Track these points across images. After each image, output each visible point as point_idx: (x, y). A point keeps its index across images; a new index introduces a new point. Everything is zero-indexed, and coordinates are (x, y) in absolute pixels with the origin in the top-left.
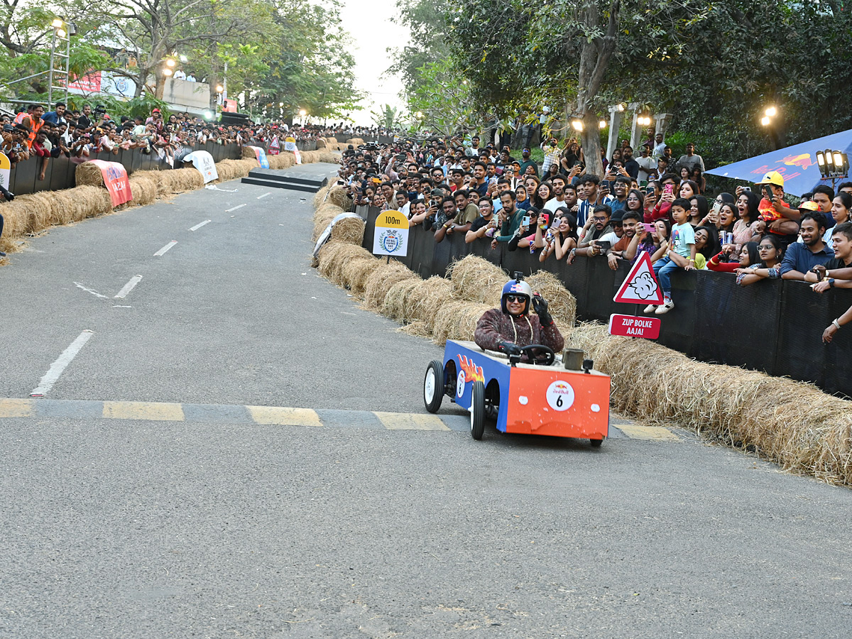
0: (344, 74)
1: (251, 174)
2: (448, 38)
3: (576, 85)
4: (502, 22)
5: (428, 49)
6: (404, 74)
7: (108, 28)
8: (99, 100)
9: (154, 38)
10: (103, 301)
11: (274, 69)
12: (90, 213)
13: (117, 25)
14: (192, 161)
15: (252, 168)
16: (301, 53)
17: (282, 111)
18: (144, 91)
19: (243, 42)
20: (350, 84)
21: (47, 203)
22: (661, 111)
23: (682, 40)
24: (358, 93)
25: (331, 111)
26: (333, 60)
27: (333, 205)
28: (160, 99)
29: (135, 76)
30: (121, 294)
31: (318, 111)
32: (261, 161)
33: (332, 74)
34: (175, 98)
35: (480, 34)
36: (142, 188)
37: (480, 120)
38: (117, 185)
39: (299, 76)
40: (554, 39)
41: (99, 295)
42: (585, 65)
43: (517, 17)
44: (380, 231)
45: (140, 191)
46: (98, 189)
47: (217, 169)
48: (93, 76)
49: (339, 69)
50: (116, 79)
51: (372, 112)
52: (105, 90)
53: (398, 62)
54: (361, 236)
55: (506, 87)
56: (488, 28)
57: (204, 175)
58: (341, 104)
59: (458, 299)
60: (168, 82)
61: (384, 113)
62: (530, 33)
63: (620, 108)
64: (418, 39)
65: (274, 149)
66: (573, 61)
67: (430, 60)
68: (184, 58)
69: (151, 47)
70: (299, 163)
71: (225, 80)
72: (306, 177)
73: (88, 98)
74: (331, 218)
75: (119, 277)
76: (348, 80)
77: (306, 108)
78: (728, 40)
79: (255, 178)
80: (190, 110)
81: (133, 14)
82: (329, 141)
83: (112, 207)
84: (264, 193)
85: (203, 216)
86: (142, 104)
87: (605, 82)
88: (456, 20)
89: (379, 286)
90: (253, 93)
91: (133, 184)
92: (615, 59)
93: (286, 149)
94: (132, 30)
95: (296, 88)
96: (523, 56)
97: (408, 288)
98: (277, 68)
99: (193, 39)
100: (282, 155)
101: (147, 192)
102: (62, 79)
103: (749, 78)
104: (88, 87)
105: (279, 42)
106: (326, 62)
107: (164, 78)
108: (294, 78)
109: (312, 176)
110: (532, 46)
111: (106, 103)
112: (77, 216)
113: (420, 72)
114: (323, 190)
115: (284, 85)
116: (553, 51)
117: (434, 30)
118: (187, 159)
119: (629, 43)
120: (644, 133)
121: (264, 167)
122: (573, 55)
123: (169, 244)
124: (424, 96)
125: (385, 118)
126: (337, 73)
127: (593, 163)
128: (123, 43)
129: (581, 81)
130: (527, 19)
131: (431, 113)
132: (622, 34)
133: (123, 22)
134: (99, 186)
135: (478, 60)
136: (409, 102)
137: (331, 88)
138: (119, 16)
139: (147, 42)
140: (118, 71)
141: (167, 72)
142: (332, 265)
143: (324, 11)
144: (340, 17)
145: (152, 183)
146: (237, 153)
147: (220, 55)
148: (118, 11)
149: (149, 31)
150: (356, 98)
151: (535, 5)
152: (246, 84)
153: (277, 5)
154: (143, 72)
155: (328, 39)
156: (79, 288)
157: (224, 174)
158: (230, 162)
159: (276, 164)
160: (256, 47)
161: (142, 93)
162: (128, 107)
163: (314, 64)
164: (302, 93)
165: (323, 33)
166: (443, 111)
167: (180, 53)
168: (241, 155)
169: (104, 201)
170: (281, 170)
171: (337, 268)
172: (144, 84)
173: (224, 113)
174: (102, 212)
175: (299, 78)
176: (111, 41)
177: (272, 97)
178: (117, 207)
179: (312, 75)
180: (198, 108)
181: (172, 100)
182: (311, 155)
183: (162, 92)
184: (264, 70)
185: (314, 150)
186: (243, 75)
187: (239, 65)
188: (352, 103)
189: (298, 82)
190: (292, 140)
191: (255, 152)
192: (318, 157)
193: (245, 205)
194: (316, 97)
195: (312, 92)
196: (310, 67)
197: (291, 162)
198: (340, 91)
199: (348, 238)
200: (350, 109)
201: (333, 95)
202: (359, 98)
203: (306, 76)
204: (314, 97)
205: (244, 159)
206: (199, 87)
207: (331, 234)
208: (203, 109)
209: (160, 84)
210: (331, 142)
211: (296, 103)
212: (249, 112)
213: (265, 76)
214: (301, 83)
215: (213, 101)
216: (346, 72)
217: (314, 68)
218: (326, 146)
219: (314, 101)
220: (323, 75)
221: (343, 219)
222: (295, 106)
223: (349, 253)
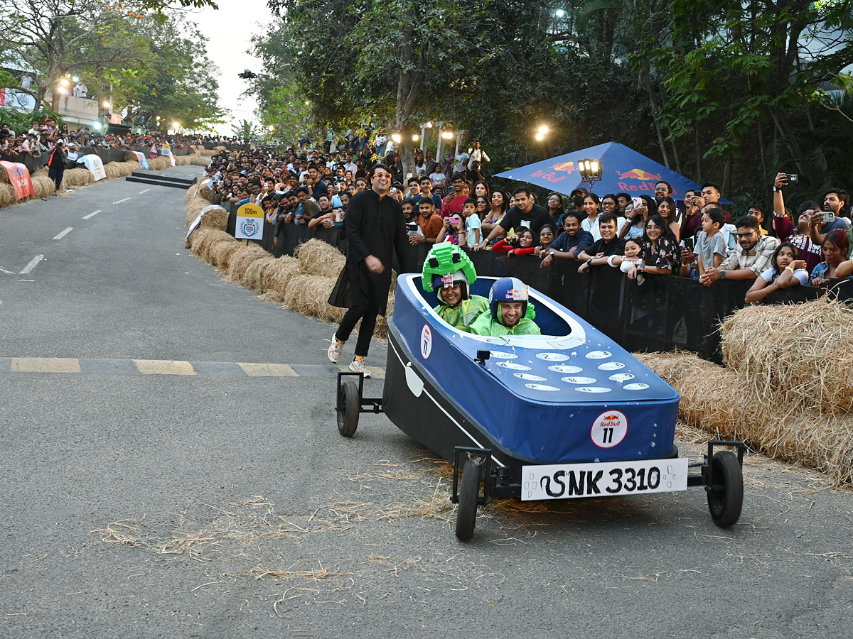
0: (209, 94)
1: (134, 174)
2: (293, 67)
3: (395, 106)
4: (336, 56)
5: (278, 76)
6: (258, 96)
7: (11, 53)
8: (3, 112)
9: (50, 62)
10: (11, 277)
11: (152, 90)
13: (18, 50)
14: (84, 163)
15: (134, 169)
16: (174, 77)
17: (159, 124)
18: (42, 105)
19: (126, 67)
20: (214, 103)
22: (461, 128)
23: (476, 74)
24: (221, 110)
25: (199, 124)
26: (200, 84)
27: (202, 199)
28: (56, 112)
29: (35, 93)
30: (25, 271)
31: (189, 124)
32: (142, 162)
33: (200, 95)
34: (69, 111)
35: (319, 65)
36: (42, 184)
37: (320, 133)
38: (21, 182)
40: (377, 71)
41: (6, 272)
42: (402, 91)
43: (348, 52)
44: (240, 220)
45: (40, 187)
46: (4, 185)
47: (105, 169)
49: (204, 91)
50: (18, 95)
51: (232, 125)
52: (9, 104)
53: (253, 86)
54: (225, 222)
55: (339, 107)
56: (325, 60)
57: (94, 174)
58: (207, 119)
59: (304, 273)
60: (62, 99)
61: (242, 126)
62: (358, 65)
63: (429, 125)
64: (269, 68)
65: (153, 153)
66: (393, 88)
67: (279, 84)
68: (76, 79)
69: (48, 69)
70: (174, 165)
71: (111, 98)
72: (180, 176)
74: (201, 209)
75: (24, 257)
76: (213, 100)
77: (179, 122)
78: (511, 74)
79: (137, 177)
80: (82, 122)
81: (32, 41)
82: (198, 148)
83: (17, 200)
84: (145, 189)
85: (95, 208)
86: (41, 116)
87: (417, 104)
88: (299, 53)
89: (240, 263)
90: (135, 109)
91: (35, 181)
92: (425, 87)
93: (162, 154)
94: (31, 55)
95: (170, 105)
96: (353, 83)
97: (264, 265)
98: (154, 89)
99: (84, 64)
100: (159, 159)
101: (47, 187)
103: (527, 104)
105: (155, 68)
106: (195, 85)
107: (59, 96)
108: (169, 97)
109: (185, 176)
110: (360, 75)
111: (9, 114)
113: (271, 94)
114: (194, 187)
115: (160, 103)
116: (377, 80)
117: (281, 62)
118: (80, 161)
119: (436, 75)
120: (447, 146)
121: (144, 168)
122: (392, 83)
123: (67, 230)
124: (275, 113)
125: (244, 130)
126: (204, 94)
127: (408, 168)
128: (23, 65)
129: (399, 104)
130: (357, 53)
131: (280, 127)
132: (430, 67)
133: (23, 48)
134: (5, 182)
135: (317, 86)
136: (262, 117)
137: (199, 106)
138: (21, 43)
139: (44, 65)
140: (19, 89)
141: (62, 91)
142: (202, 247)
143: (192, 44)
144: (206, 48)
146: (123, 158)
147: (106, 77)
148: (19, 39)
149: (46, 56)
150: (220, 114)
151: (362, 43)
152: (129, 101)
153: (153, 38)
154: (41, 89)
155: (196, 67)
157: (111, 174)
158: (116, 163)
159: (155, 165)
160: (137, 72)
161: (41, 107)
162: (29, 118)
163: (184, 86)
164: (176, 109)
165: (192, 62)
166: (290, 125)
167: (72, 75)
168: (126, 158)
169: (9, 195)
170: (158, 171)
171: (206, 249)
172: (42, 99)
173: (110, 125)
174: (8, 203)
175: (172, 97)
176: (13, 64)
177: (151, 112)
178: (21, 199)
179: (183, 95)
180: (89, 119)
181: (66, 113)
182: (183, 159)
183: (58, 107)
184: (143, 90)
185: (185, 155)
186: (126, 94)
187: (123, 86)
188: (216, 118)
189: (171, 100)
190: (168, 147)
191: (137, 156)
192: (189, 161)
193: (129, 198)
194: (187, 113)
195: (184, 108)
196: (182, 89)
197: (166, 164)
198: (206, 109)
199: (214, 225)
200: (215, 123)
201: (201, 111)
202: (222, 114)
203: (178, 95)
204: (185, 112)
205: (128, 162)
206: (89, 103)
207: (200, 222)
208: (93, 120)
209: (56, 100)
210: (200, 149)
211: (170, 117)
212: (131, 124)
213: (144, 95)
214: (174, 101)
215: (100, 115)
216: (211, 93)
217: (185, 90)
218: (195, 152)
219: (185, 116)
220: (192, 95)
221: (210, 210)
222: (169, 119)
223: (216, 236)
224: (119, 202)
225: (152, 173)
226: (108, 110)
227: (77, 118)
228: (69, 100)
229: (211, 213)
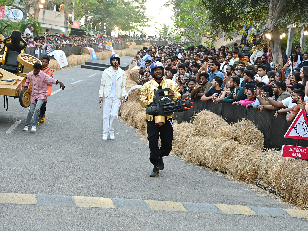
0: (140, 6)
1: (86, 63)
3: (268, 13)
11: (100, 4)
14: (53, 56)
15: (87, 59)
17: (105, 28)
18: (28, 16)
20: (143, 13)
24: (147, 18)
25: (132, 27)
27: (131, 81)
28: (36, 20)
29: (23, 8)
31: (125, 27)
32: (92, 55)
33: (134, 6)
34: (45, 20)
39: (115, 8)
47: (68, 60)
48: (0, 8)
51: (156, 28)
52: (7, 16)
57: (60, 63)
58: (139, 24)
60: (41, 11)
61: (163, 28)
65: (100, 49)
71: (73, 10)
74: (129, 88)
76: (142, 10)
77: (119, 26)
79: (89, 65)
80: (54, 27)
82: (131, 44)
84: (93, 73)
86: (26, 23)
90: (89, 18)
93: (107, 49)
95: (113, 15)
98: (102, 4)
100: (104, 53)
107: (39, 9)
108: (112, 9)
113: (181, 6)
115: (106, 13)
118: (51, 54)
121: (94, 59)
125: (163, 31)
126: (136, 6)
129: (271, 11)
131: (188, 29)
136: (176, 22)
137: (133, 15)
140: (14, 6)
141: (41, 6)
142: (128, 115)
146: (79, 51)
150: (147, 20)
152: (85, 13)
154: (28, 6)
157: (71, 63)
158: (76, 56)
159: (101, 57)
161: (27, 18)
162: (18, 25)
164: (116, 18)
166: (194, 28)
168: (81, 52)
170: (103, 61)
171: (131, 116)
172: (28, 12)
173: (72, 29)
175: (115, 9)
177: (100, 20)
179: (122, 7)
180: (58, 26)
181: (43, 21)
182: (121, 52)
183: (38, 17)
184: (95, 5)
185: (122, 49)
186: (83, 8)
187: (81, 2)
188: (144, 23)
189: (114, 11)
190: (110, 44)
191: (89, 51)
192: (124, 53)
193: (82, 80)
194: (124, 20)
195: (122, 17)
196: (121, 3)
197: (109, 56)
198: (137, 16)
199: (137, 99)
200: (143, 26)
201: (134, 18)
202: (148, 20)
203: (119, 8)
204: (123, 20)
205: (83, 54)
206: (59, 14)
207: (128, 97)
208: (61, 26)
209: (37, 13)
210: (133, 45)
211: (113, 23)
212: (86, 28)
213: (96, 8)
214: (116, 12)
215: (66, 22)
216: (141, 6)
217: (123, 4)
218: (129, 47)
219: (123, 22)
220: (128, 8)
221: (135, 88)
222: (112, 25)
223: (138, 108)
224: (75, 83)
225: (99, 62)
226: (71, 19)
227: (51, 25)
228: (45, 13)
229: (135, 91)
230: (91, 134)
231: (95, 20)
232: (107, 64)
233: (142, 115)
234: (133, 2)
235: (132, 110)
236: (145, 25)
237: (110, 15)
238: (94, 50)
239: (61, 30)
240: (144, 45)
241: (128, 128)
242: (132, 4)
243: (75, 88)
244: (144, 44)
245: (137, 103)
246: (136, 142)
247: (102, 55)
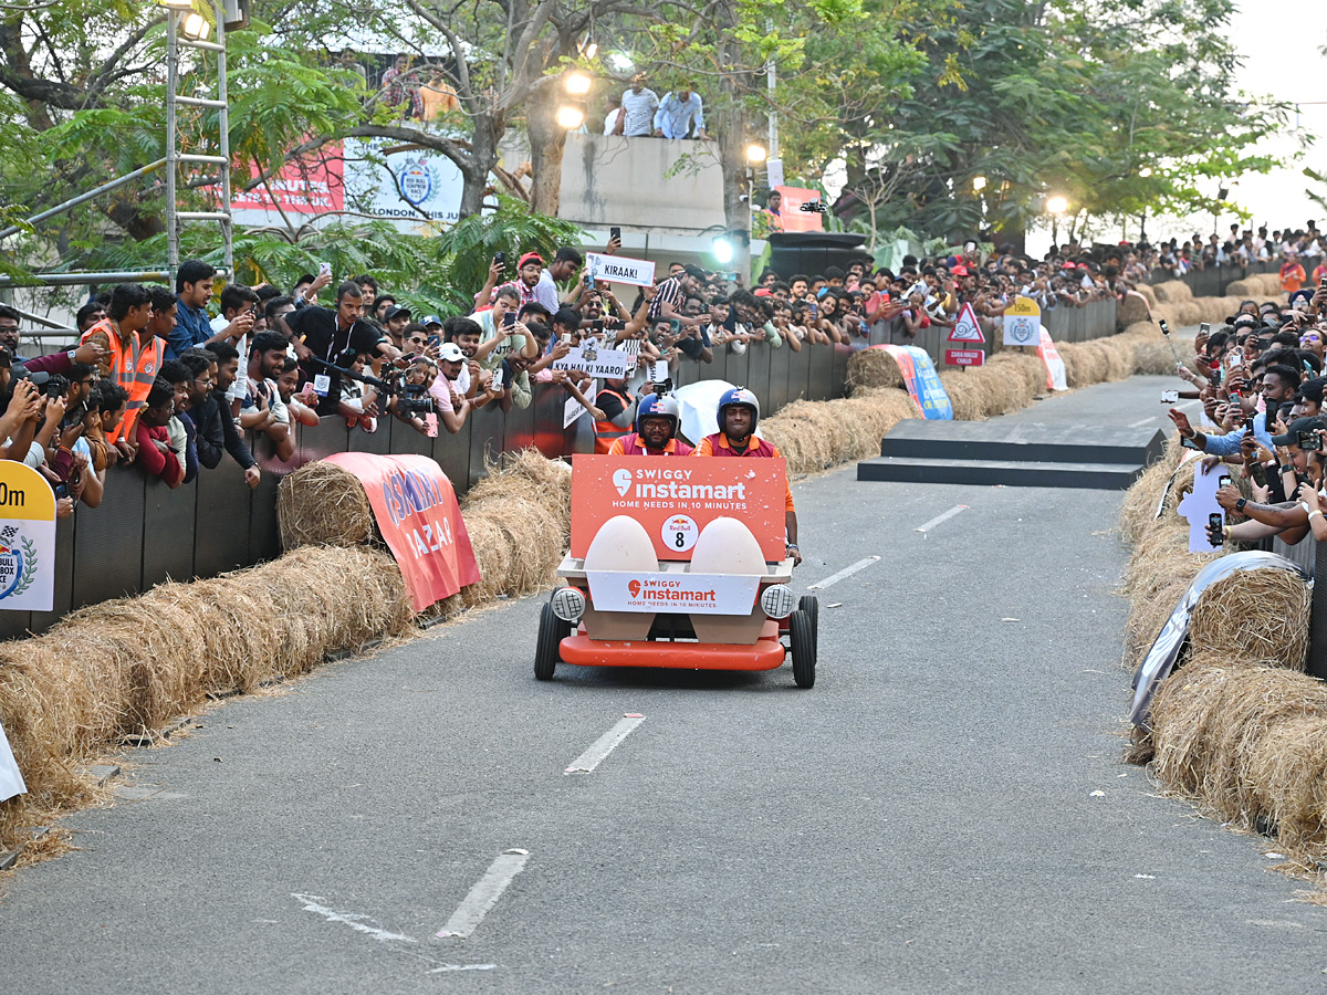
0: (1192, 47)
1: (890, 447)
8: (340, 243)
10: (401, 954)
11: (942, 62)
12: (336, 642)
15: (891, 422)
17: (985, 209)
18: (492, 191)
20: (1219, 84)
21: (188, 623)
24: (1247, 114)
25: (1159, 187)
28: (548, 214)
29: (459, 143)
30: (459, 924)
32: (920, 392)
33: (1154, 52)
34: (603, 204)
36: (508, 536)
38: (423, 537)
39: (1032, 75)
41: (383, 935)
45: (503, 546)
46: (358, 555)
48: (316, 160)
49: (1172, 35)
50: (396, 160)
51: (1308, 172)
52: (362, 205)
58: (1195, 158)
60: (572, 155)
65: (966, 344)
68: (623, 61)
69: (506, 34)
70: (1060, 385)
71: (773, 121)
72: (1089, 435)
73: (304, 240)
74: (1188, 576)
75: (449, 865)
76: (1210, 69)
77: (1068, 188)
79: (906, 460)
80: (658, 243)
82: (1160, 295)
83: (412, 614)
84: (942, 509)
86: (488, 238)
90: (877, 155)
91: (478, 525)
93: (1008, 340)
95: (1028, 120)
98: (951, 59)
100: (997, 367)
101: (529, 549)
102: (211, 182)
104: (300, 201)
107: (561, 140)
109: (1109, 432)
111: (364, 248)
112: (295, 658)
114: (1152, 479)
115: (982, 115)
121: (934, 415)
123: (619, 727)
126: (1169, 49)
134: (362, 542)
137: (1152, 105)
139: (490, 19)
140: (398, 135)
141: (569, 119)
142: (1202, 751)
145: (543, 514)
146: (837, 378)
147: (746, 35)
150: (1247, 130)
152: (849, 126)
154: (486, 123)
156: (312, 915)
157: (794, 455)
158: (815, 409)
159: (978, 400)
161: (488, 200)
162: (440, 256)
163: (1081, 26)
164: (1051, 136)
167: (607, 44)
168: (851, 380)
169: (379, 595)
170: (995, 421)
171: (1221, 758)
172: (492, 166)
173: (777, 239)
174: (379, 634)
175: (1033, 82)
176: (368, 34)
177: (945, 161)
178: (430, 611)
179: (1080, 66)
180: (685, 229)
181: (592, 212)
182: (1099, 353)
183: (557, 189)
184: (906, 69)
185: (1109, 335)
186: (834, 96)
187: (817, 64)
188: (1232, 149)
189: (1030, 96)
190: (1027, 309)
191: (901, 365)
192: (1125, 360)
193: (878, 558)
194: (1100, 145)
195: (1086, 126)
196: (1071, 37)
197: (1028, 384)
198: (1186, 113)
199: (1250, 646)
200: (1228, 174)
201: (1162, 127)
202: (1257, 129)
203: (1058, 71)
204: (1093, 144)
205: (861, 394)
206: (684, 157)
207: (1187, 638)
208: (704, 230)
209: (545, 160)
210: (1171, 298)
211: (1030, 171)
212: (865, 226)
213: (913, 89)
214: (1044, 100)
215: (734, 201)
216: (1201, 42)
217: (1085, 43)
218: (1152, 313)
219: (1095, 158)
220: (1120, 63)
221: (1225, 576)
222: (1026, 185)
223: (1260, 698)
224: (835, 578)
225: (967, 432)
226: (766, 176)
227: (639, 227)
228: (597, 155)
229: (1231, 590)
230: (980, 896)
231: (916, 165)
232: (1023, 442)
233: (1297, 743)
234: (1143, 23)
235: (1226, 715)
236: (1240, 159)
237: (1006, 121)
238: (931, 355)
239: (703, 254)
240: (1243, 292)
241: (1208, 835)
242: (1144, 36)
243: (841, 612)
244: (1243, 283)
245: (1247, 666)
246: (1277, 918)
247: (985, 383)
